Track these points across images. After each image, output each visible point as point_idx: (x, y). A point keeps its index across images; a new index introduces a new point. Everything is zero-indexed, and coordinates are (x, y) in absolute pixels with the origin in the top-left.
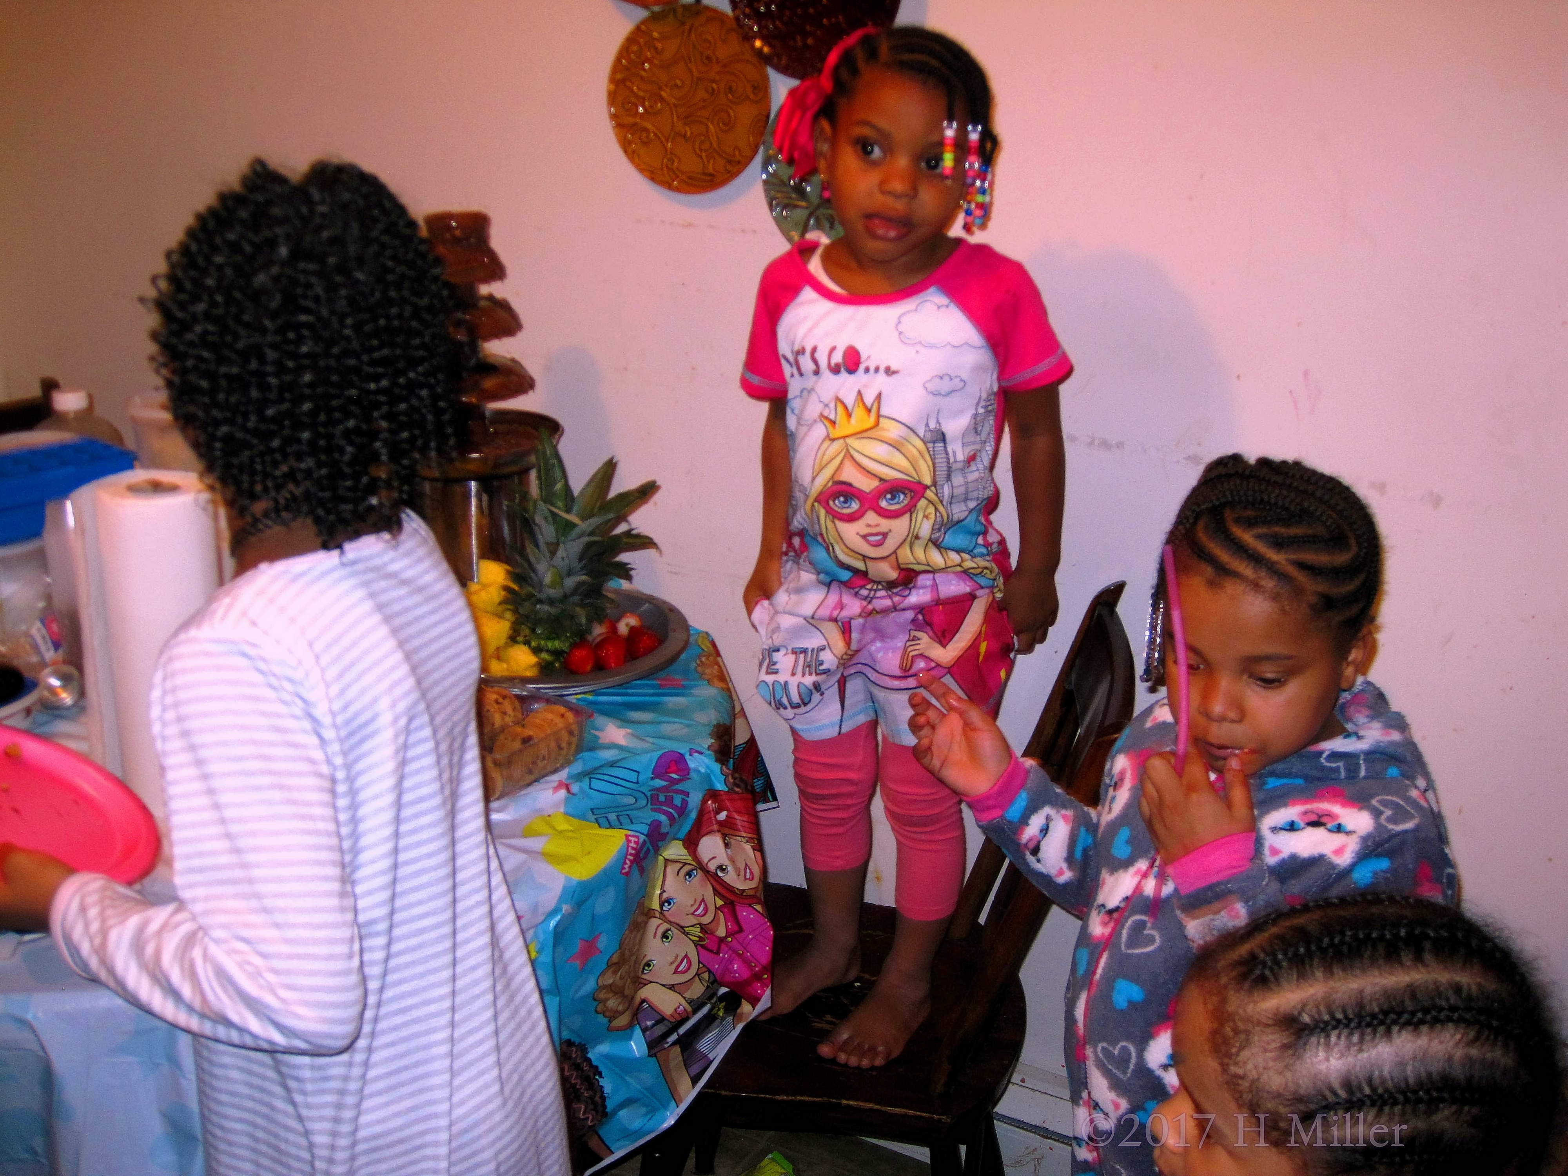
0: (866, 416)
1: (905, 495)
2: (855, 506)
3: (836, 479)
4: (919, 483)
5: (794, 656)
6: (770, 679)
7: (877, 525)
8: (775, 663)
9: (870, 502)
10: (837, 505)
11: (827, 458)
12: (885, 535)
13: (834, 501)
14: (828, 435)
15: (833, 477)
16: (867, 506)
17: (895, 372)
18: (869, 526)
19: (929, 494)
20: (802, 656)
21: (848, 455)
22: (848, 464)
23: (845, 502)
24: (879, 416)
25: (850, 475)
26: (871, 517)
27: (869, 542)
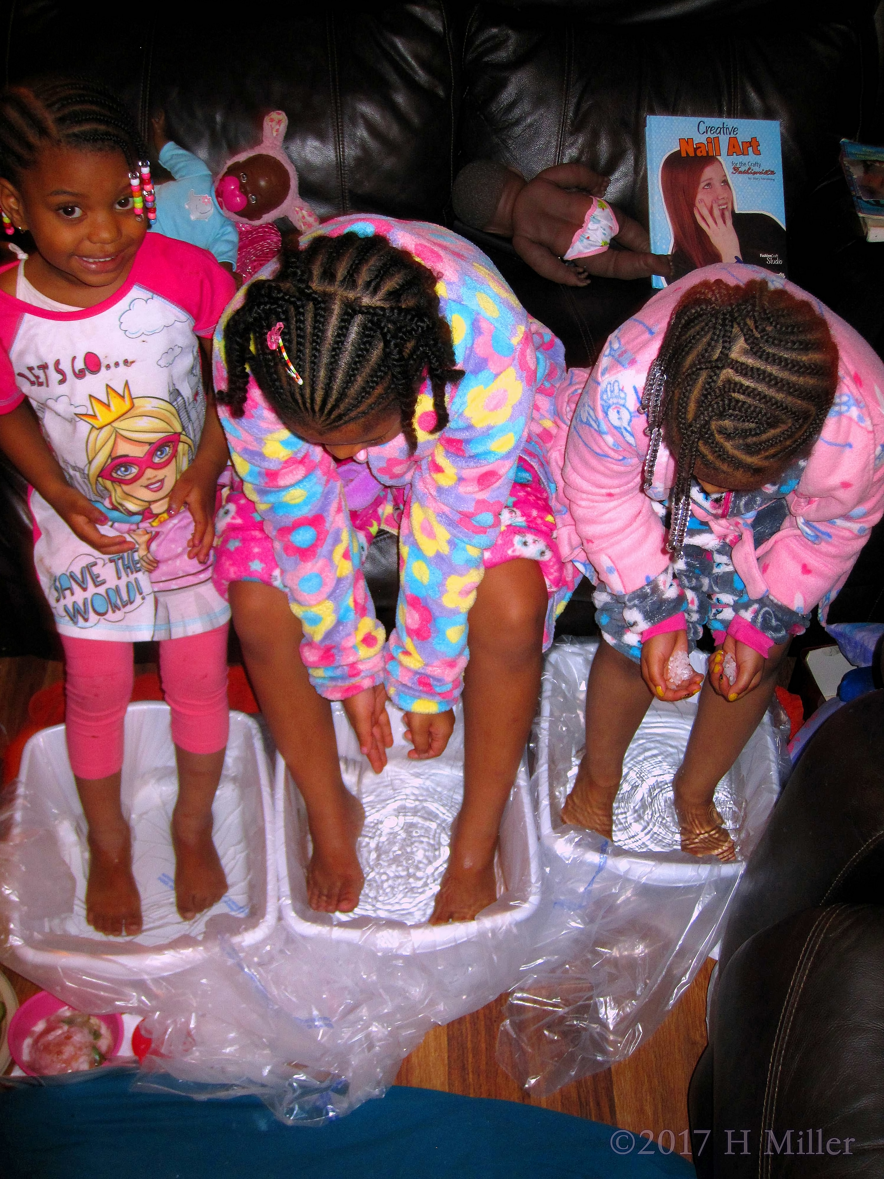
0: (122, 402)
1: (168, 446)
2: (134, 470)
3: (113, 456)
4: (176, 433)
5: (113, 564)
6: (102, 590)
7: (156, 476)
8: (98, 576)
9: (146, 463)
10: (120, 473)
11: (99, 443)
12: (162, 481)
13: (116, 473)
14: (93, 427)
15: (110, 456)
16: (144, 467)
17: (133, 362)
18: (149, 479)
19: (183, 438)
20: (120, 561)
21: (118, 435)
22: (120, 442)
23: (126, 471)
24: (132, 399)
25: (124, 449)
26: (150, 473)
27: (151, 490)
